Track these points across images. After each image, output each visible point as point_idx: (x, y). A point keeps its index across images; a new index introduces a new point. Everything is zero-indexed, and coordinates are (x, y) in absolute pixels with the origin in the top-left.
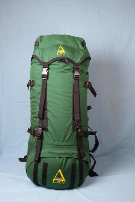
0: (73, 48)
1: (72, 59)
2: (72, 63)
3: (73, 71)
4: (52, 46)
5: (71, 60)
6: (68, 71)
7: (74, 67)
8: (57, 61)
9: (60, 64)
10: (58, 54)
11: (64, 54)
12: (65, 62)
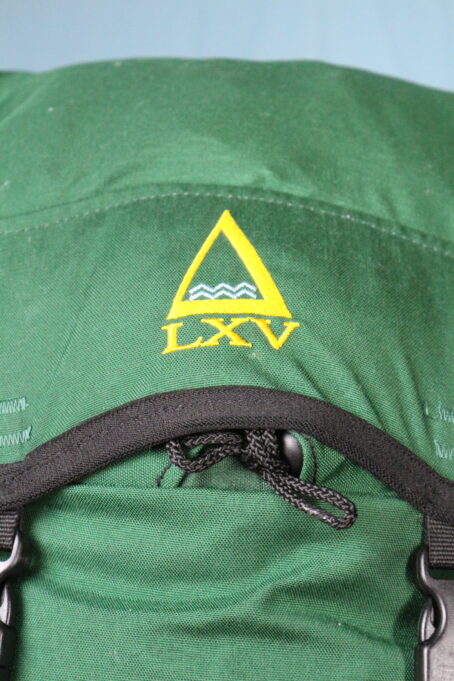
0: (415, 255)
1: (395, 427)
2: (393, 485)
3: (408, 617)
4: (99, 219)
5: (382, 436)
6: (331, 608)
7: (423, 547)
8: (158, 447)
9: (206, 497)
10: (172, 346)
11: (276, 343)
12: (287, 465)
